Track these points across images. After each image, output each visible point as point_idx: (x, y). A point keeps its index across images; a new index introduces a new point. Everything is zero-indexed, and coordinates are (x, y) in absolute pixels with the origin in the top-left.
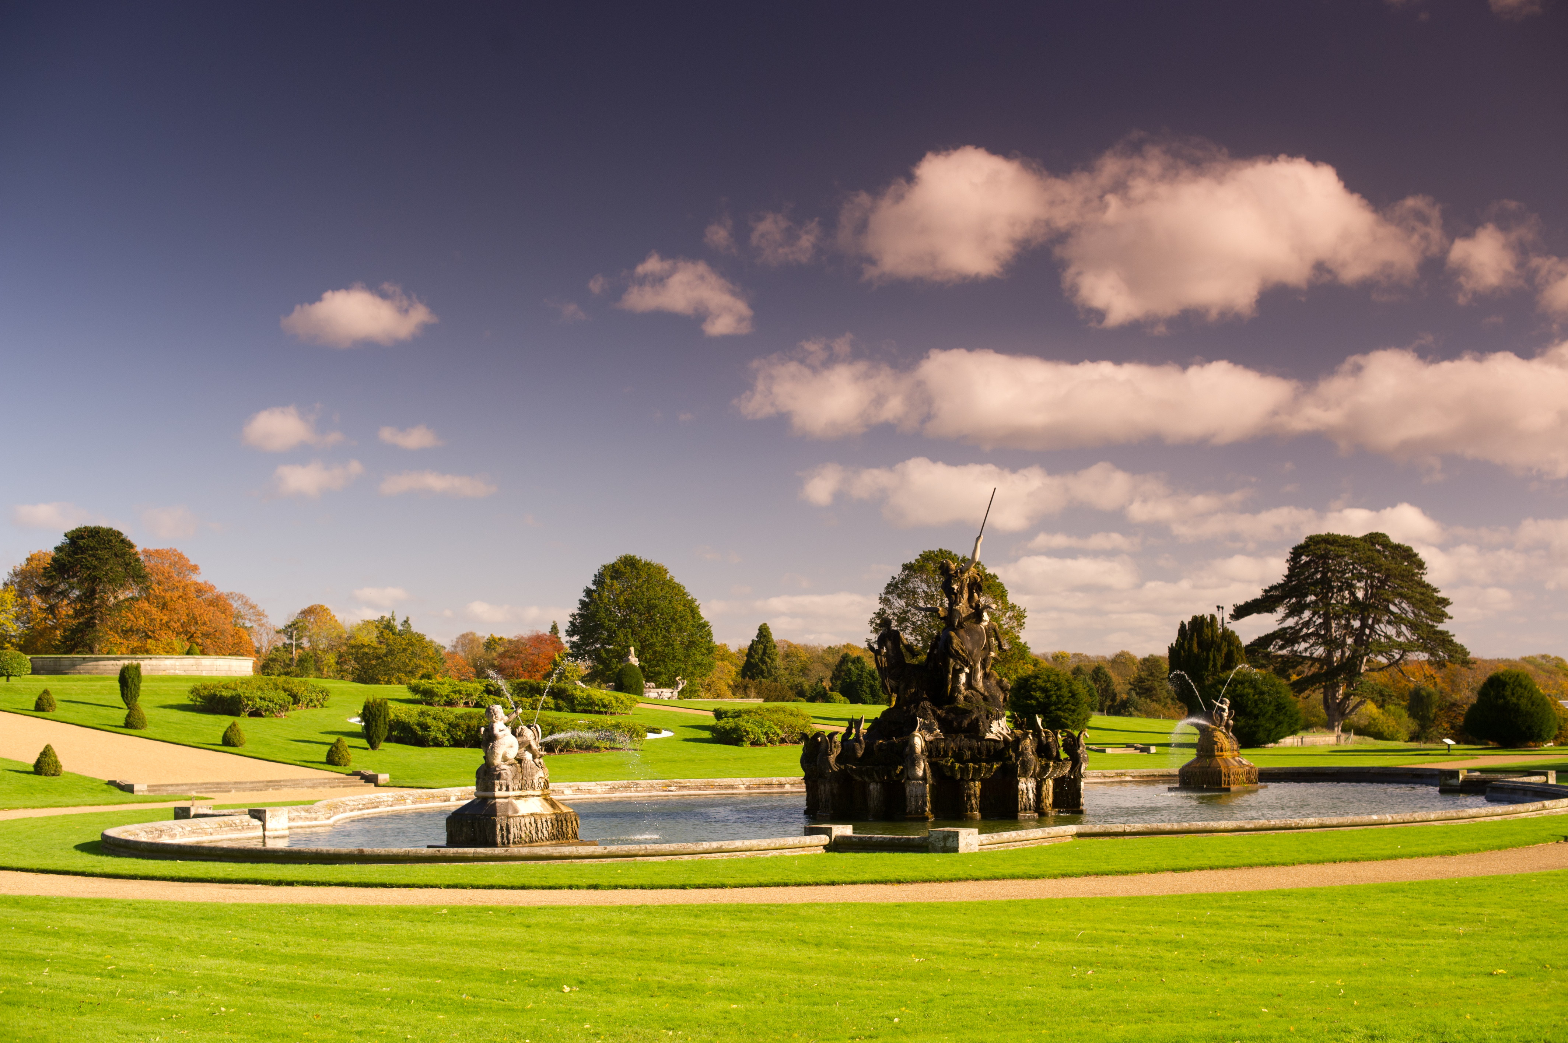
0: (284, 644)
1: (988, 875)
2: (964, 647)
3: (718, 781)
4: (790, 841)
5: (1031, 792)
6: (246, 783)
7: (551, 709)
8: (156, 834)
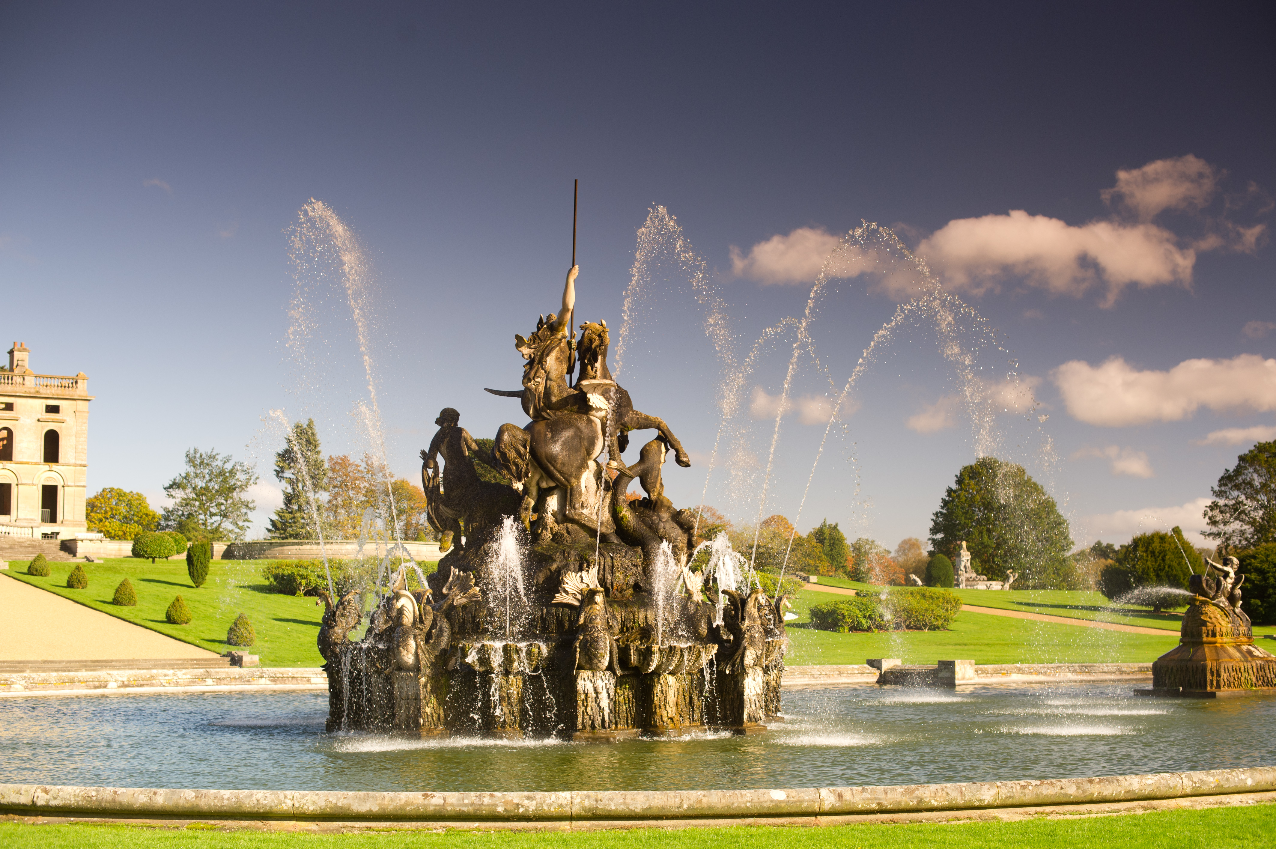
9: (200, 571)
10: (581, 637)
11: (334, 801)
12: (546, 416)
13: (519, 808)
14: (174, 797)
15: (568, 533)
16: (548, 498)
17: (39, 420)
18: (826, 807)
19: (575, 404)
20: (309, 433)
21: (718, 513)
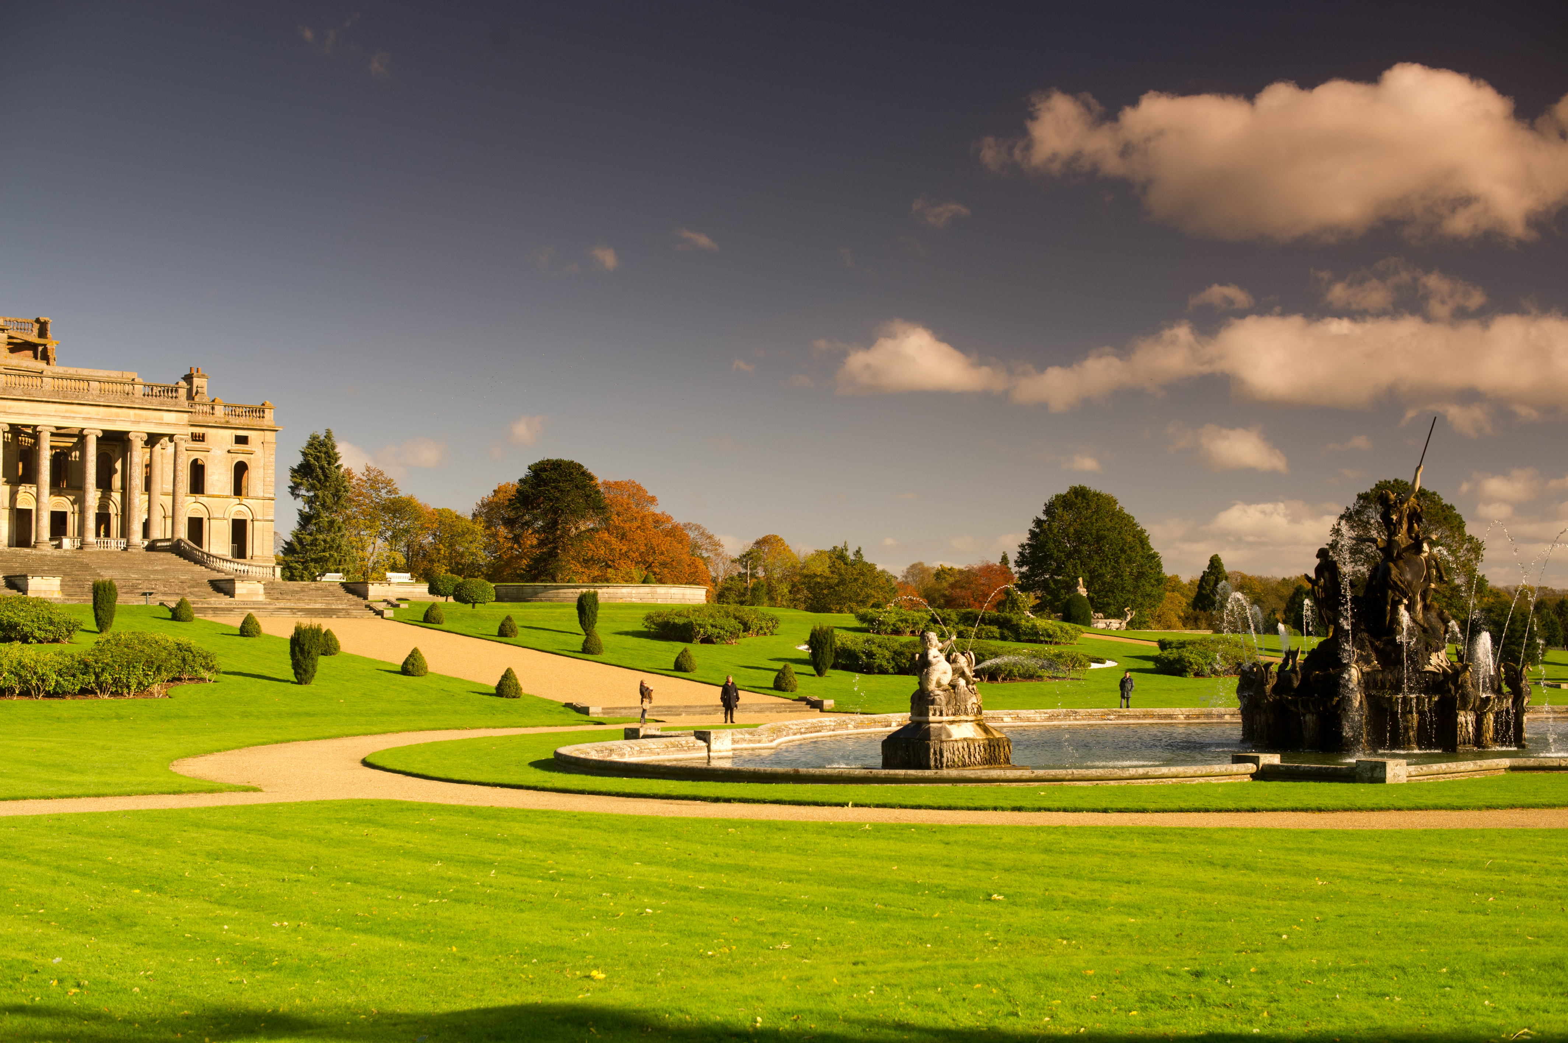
0: (740, 575)
1: (1411, 805)
2: (1402, 579)
3: (1157, 711)
4: (1217, 768)
5: (1470, 725)
6: (696, 707)
7: (996, 638)
8: (606, 753)
9: (591, 619)
10: (1460, 692)
15: (1414, 628)
17: (229, 452)
20: (329, 446)
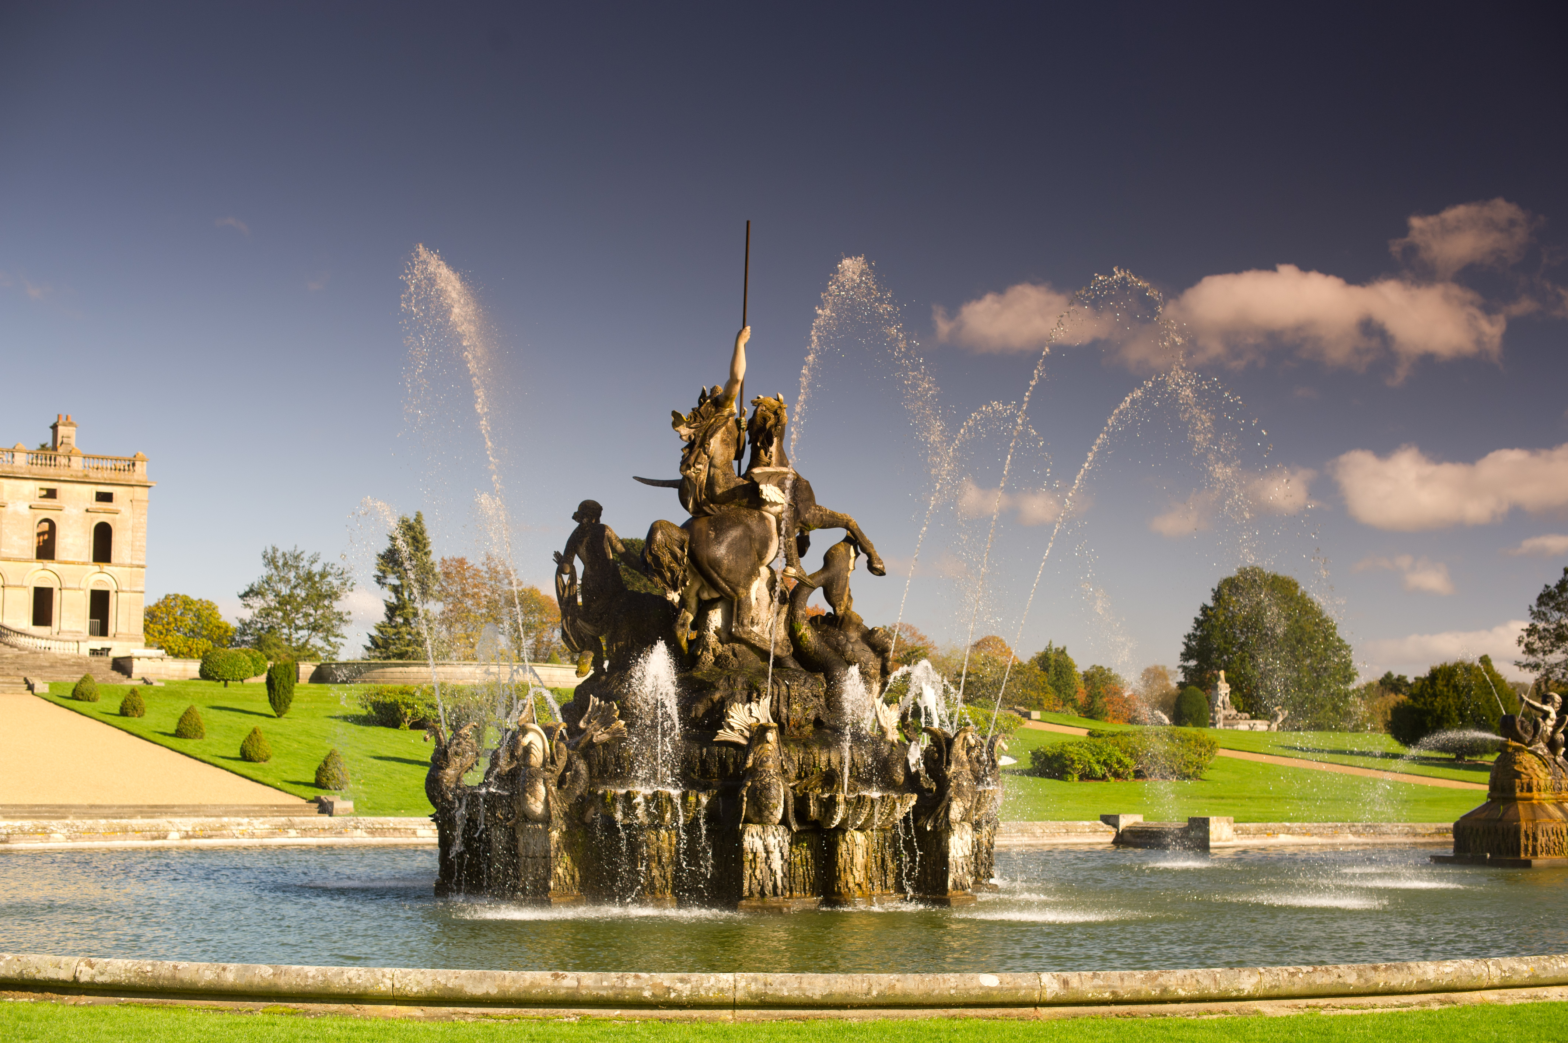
9: (282, 697)
10: (749, 784)
11: (443, 982)
12: (709, 511)
13: (670, 993)
14: (247, 974)
15: (735, 655)
16: (710, 612)
17: (87, 511)
18: (1048, 995)
19: (744, 496)
20: (418, 530)
21: (919, 633)
